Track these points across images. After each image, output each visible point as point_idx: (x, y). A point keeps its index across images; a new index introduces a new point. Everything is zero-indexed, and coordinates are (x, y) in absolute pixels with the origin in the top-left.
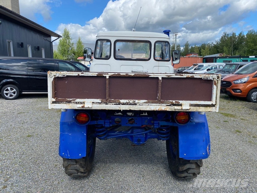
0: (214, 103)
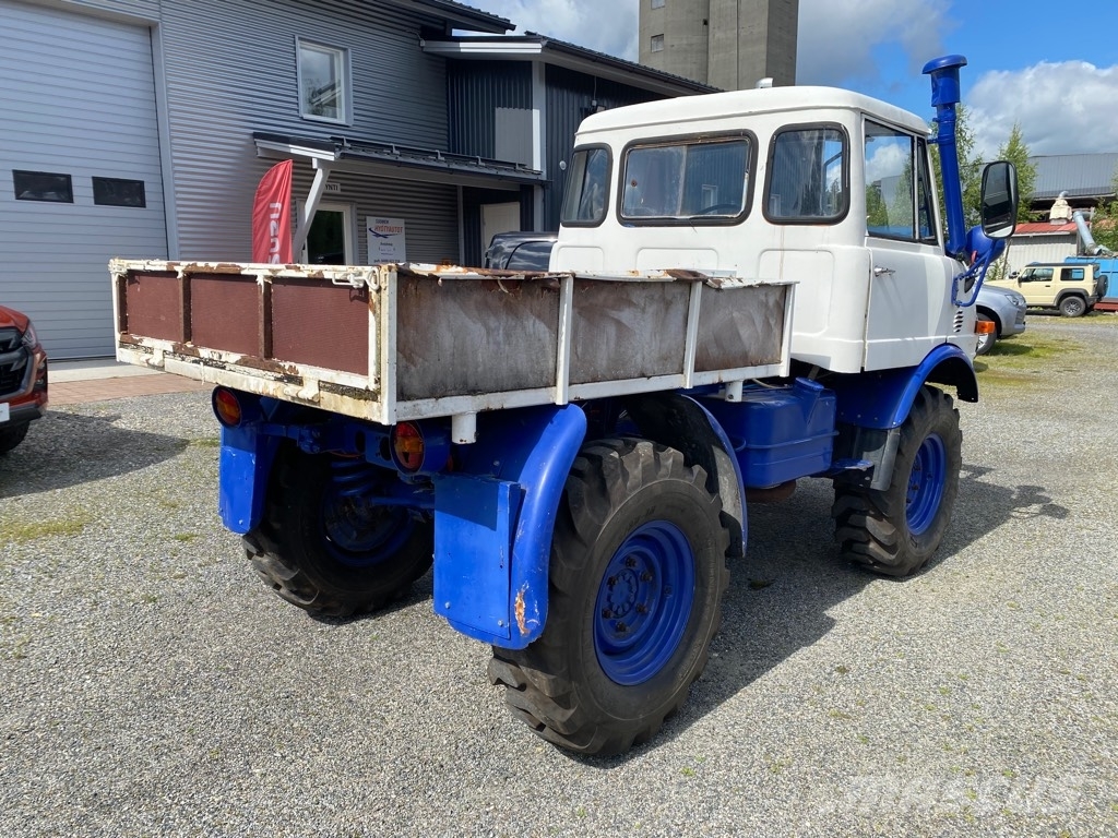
0: (372, 387)
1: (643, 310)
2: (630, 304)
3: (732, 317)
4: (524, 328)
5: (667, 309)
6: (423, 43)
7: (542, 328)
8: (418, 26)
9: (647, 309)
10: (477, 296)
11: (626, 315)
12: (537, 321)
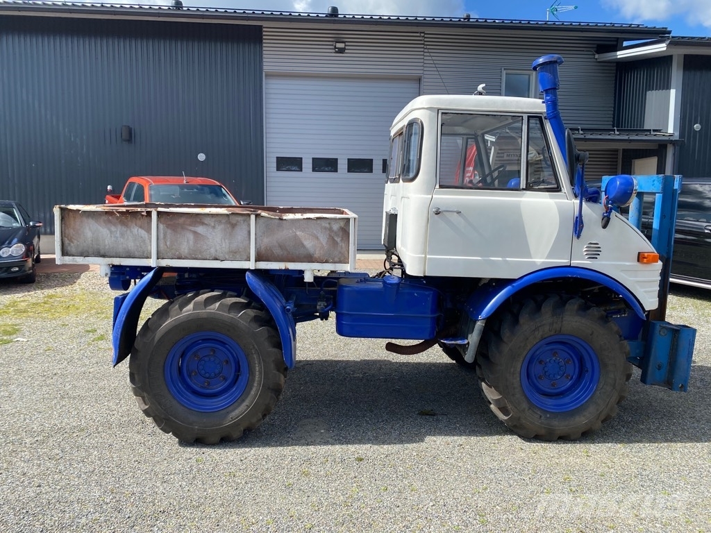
1: (214, 227)
2: (203, 224)
3: (296, 234)
4: (131, 232)
5: (233, 228)
6: (597, 56)
7: (143, 233)
8: (595, 46)
9: (217, 226)
10: (105, 218)
11: (200, 229)
12: (140, 229)
